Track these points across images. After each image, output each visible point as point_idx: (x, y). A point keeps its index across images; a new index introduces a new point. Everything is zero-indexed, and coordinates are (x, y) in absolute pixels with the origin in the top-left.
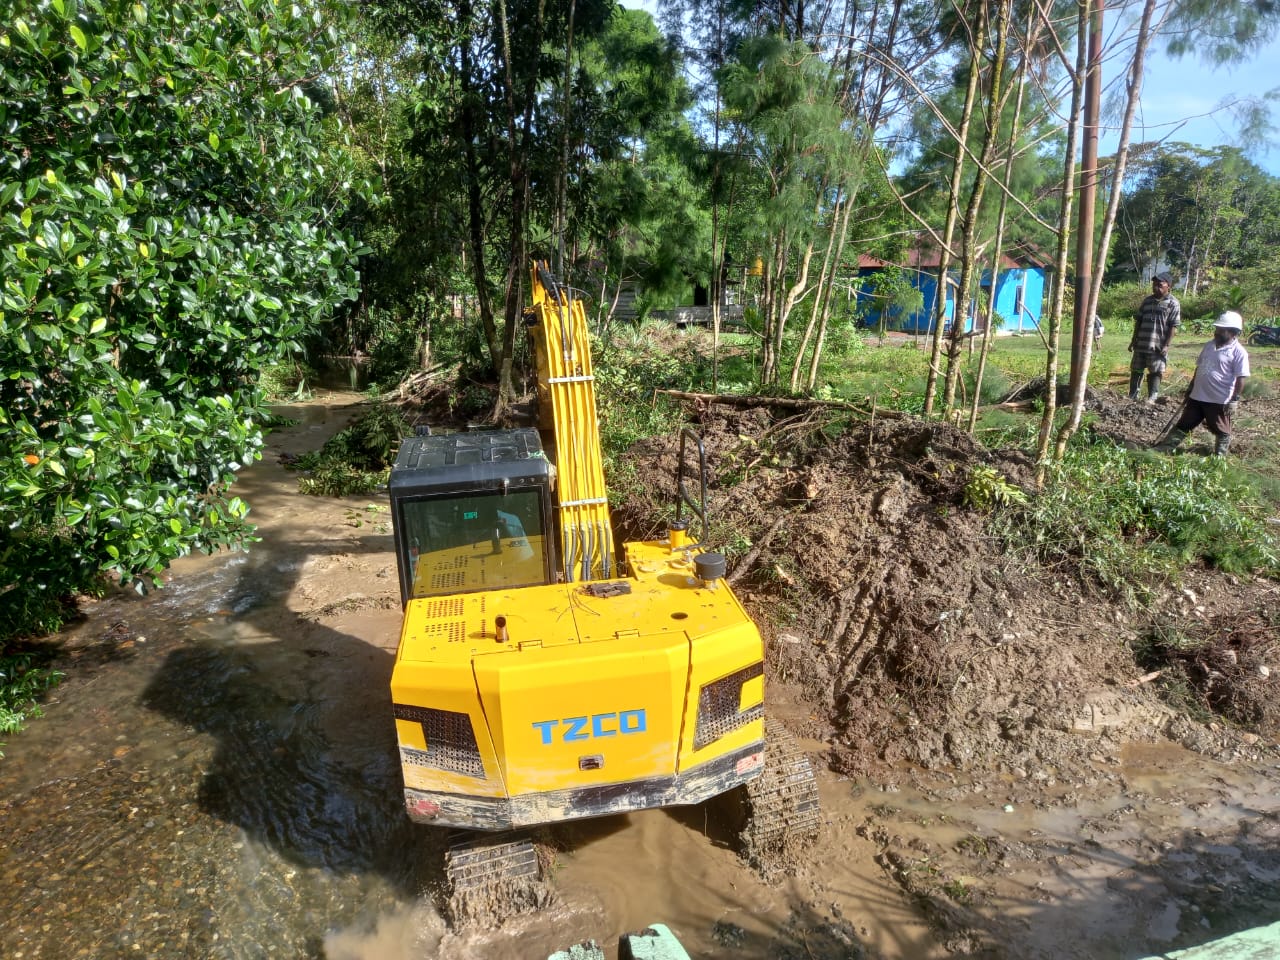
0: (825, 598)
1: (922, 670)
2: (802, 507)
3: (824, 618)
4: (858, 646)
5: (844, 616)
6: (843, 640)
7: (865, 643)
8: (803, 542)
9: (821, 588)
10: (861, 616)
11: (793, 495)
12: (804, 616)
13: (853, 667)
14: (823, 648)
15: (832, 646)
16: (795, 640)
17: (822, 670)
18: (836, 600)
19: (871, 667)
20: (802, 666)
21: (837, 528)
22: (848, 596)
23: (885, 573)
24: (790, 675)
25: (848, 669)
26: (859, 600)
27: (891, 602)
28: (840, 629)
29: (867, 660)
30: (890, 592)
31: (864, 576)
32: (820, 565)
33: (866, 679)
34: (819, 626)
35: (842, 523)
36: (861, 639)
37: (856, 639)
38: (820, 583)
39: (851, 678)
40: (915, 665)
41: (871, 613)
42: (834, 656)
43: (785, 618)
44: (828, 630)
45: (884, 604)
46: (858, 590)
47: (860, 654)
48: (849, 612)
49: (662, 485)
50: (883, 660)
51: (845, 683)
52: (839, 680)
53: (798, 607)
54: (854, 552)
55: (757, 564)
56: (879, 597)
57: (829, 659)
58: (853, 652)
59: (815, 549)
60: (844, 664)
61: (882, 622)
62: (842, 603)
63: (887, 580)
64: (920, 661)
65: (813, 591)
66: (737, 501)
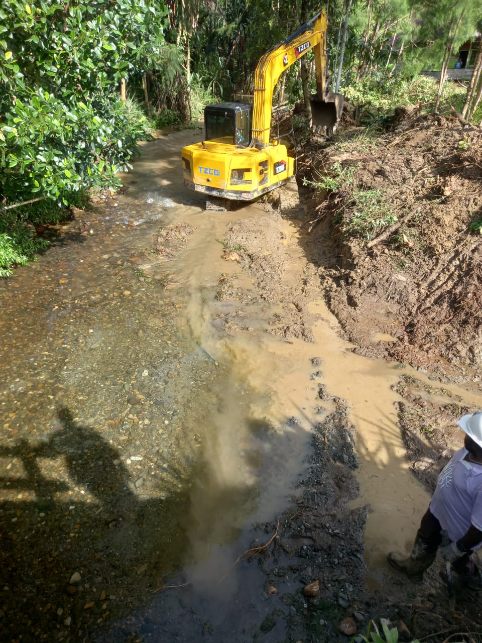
0: (431, 257)
1: (470, 308)
2: (438, 201)
3: (426, 269)
4: (439, 287)
5: (438, 269)
6: (433, 283)
7: (444, 287)
8: (428, 221)
9: (430, 251)
10: (448, 270)
11: (436, 193)
12: (414, 267)
13: (432, 299)
14: (418, 285)
15: (424, 285)
16: (403, 278)
17: (413, 299)
18: (437, 259)
19: (442, 301)
20: (401, 294)
21: (453, 215)
22: (446, 258)
23: (473, 246)
24: (393, 298)
25: (428, 299)
26: (450, 262)
27: (470, 264)
28: (433, 276)
29: (441, 297)
30: (471, 258)
31: (460, 248)
32: (434, 237)
33: (436, 308)
34: (421, 272)
35: (458, 212)
36: (442, 285)
37: (440, 284)
38: (430, 248)
39: (428, 305)
40: (468, 304)
41: (455, 270)
42: (423, 291)
43: (402, 266)
44: (426, 276)
45: (464, 265)
46: (453, 255)
47: (438, 293)
48: (443, 267)
49: (364, 179)
50: (450, 298)
51: (423, 307)
52: (421, 306)
53: (412, 261)
54: (459, 231)
55: (396, 232)
56: (463, 262)
57: (419, 292)
58: (435, 291)
59: (434, 227)
60: (428, 296)
61: (459, 276)
62: (440, 261)
63: (473, 251)
64: (471, 302)
65: (425, 252)
66: (402, 193)
